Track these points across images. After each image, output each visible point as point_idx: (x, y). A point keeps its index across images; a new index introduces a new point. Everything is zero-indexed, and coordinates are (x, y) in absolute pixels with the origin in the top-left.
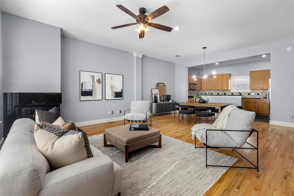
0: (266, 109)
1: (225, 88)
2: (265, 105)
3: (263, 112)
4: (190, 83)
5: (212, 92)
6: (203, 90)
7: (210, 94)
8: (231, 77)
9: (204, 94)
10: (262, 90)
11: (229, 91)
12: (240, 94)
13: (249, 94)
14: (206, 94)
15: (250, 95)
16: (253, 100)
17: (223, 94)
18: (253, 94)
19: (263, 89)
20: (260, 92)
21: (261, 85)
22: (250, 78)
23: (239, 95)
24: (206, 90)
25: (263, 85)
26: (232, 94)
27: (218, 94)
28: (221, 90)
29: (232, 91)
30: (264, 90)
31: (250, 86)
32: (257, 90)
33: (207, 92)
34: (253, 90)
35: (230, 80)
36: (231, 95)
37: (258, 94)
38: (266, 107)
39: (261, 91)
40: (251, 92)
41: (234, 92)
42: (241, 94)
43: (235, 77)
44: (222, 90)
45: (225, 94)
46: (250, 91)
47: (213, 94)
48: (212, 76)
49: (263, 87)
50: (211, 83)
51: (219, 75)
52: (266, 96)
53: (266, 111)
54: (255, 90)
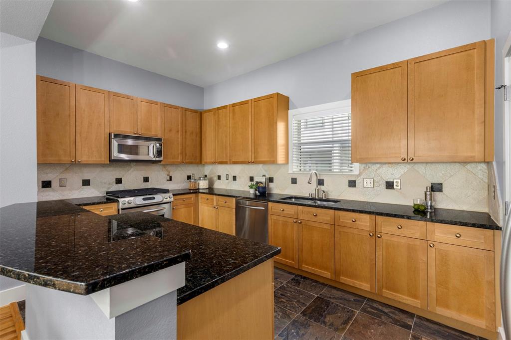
0: (433, 285)
2: (423, 257)
4: (110, 134)
5: (236, 170)
9: (216, 179)
10: (408, 167)
12: (319, 184)
13: (352, 184)
14: (219, 178)
15: (355, 186)
16: (366, 222)
18: (368, 183)
19: (412, 162)
21: (404, 142)
24: (214, 163)
25: (410, 143)
26: (294, 181)
27: (252, 180)
29: (292, 170)
30: (416, 167)
32: (385, 168)
33: (223, 171)
35: (281, 126)
37: (390, 185)
38: (432, 272)
39: (402, 170)
40: (359, 175)
42: (321, 182)
45: (271, 180)
46: (355, 169)
47: (237, 180)
48: (228, 107)
49: (411, 151)
50: (226, 137)
51: (246, 102)
52: (428, 197)
53: (433, 293)
54: (378, 166)
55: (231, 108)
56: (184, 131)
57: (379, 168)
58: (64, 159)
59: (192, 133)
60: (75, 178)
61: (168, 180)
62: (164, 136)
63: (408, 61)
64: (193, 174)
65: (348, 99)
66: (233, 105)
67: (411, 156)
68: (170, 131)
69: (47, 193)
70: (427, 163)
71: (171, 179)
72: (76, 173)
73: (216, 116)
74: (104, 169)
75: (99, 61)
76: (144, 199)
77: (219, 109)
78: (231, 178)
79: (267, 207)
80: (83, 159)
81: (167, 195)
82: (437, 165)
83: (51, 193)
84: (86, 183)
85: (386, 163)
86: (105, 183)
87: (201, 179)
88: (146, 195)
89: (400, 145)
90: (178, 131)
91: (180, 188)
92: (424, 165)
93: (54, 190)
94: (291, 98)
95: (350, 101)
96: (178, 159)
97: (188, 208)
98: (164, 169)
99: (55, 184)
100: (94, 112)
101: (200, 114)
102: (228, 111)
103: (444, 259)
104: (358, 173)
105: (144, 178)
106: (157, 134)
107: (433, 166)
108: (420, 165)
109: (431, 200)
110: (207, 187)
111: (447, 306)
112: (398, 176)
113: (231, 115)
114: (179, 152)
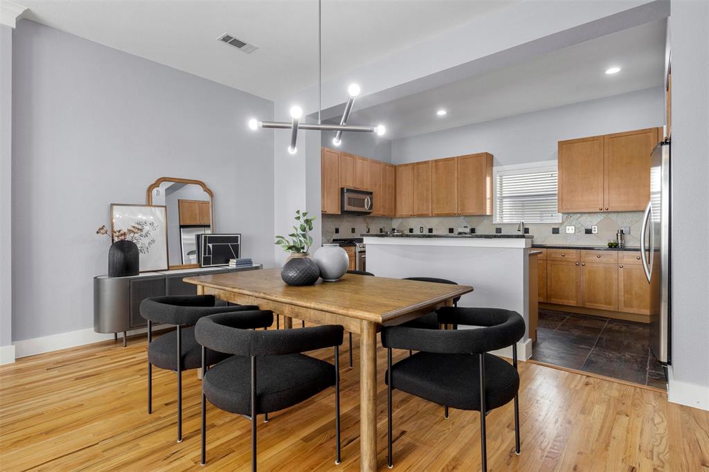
0: (622, 293)
1: (471, 209)
2: (615, 276)
3: (610, 304)
4: (342, 189)
5: (433, 223)
6: (402, 217)
7: (426, 232)
8: (494, 168)
9: (407, 232)
10: (604, 215)
11: (486, 221)
12: (525, 233)
13: (556, 231)
14: (411, 230)
15: (558, 233)
16: (572, 255)
17: (468, 230)
18: (570, 230)
19: (607, 212)
20: (593, 222)
21: (601, 196)
22: (561, 166)
23: (521, 233)
24: (412, 216)
25: (606, 197)
26: (499, 230)
27: (451, 230)
28: (459, 215)
29: (497, 220)
30: (610, 215)
31: (561, 201)
32: (585, 217)
33: (415, 224)
34: (568, 213)
35: (488, 179)
36: (495, 234)
37: (588, 232)
38: (622, 285)
39: (599, 218)
40: (562, 224)
41: (505, 221)
42: (526, 231)
43: (506, 167)
44: (465, 216)
45: (473, 231)
46: (558, 219)
47: (434, 233)
48: (430, 163)
49: (606, 203)
50: (427, 190)
51: (452, 159)
52: (619, 237)
53: (622, 299)
54: (579, 215)
55: (434, 164)
56: (384, 185)
57: (580, 217)
59: (389, 187)
63: (604, 136)
64: (384, 227)
65: (554, 159)
66: (436, 161)
67: (606, 207)
68: (375, 185)
70: (618, 212)
71: (369, 232)
73: (415, 171)
74: (342, 219)
77: (418, 164)
80: (328, 210)
82: (626, 214)
85: (585, 213)
86: (329, 232)
89: (597, 199)
90: (380, 185)
92: (616, 214)
94: (495, 156)
95: (557, 161)
96: (380, 211)
98: (365, 221)
101: (395, 168)
102: (430, 167)
103: (629, 274)
104: (561, 222)
105: (352, 228)
106: (367, 188)
107: (623, 215)
108: (613, 214)
109: (621, 239)
111: (631, 307)
112: (595, 223)
113: (434, 170)
114: (381, 204)
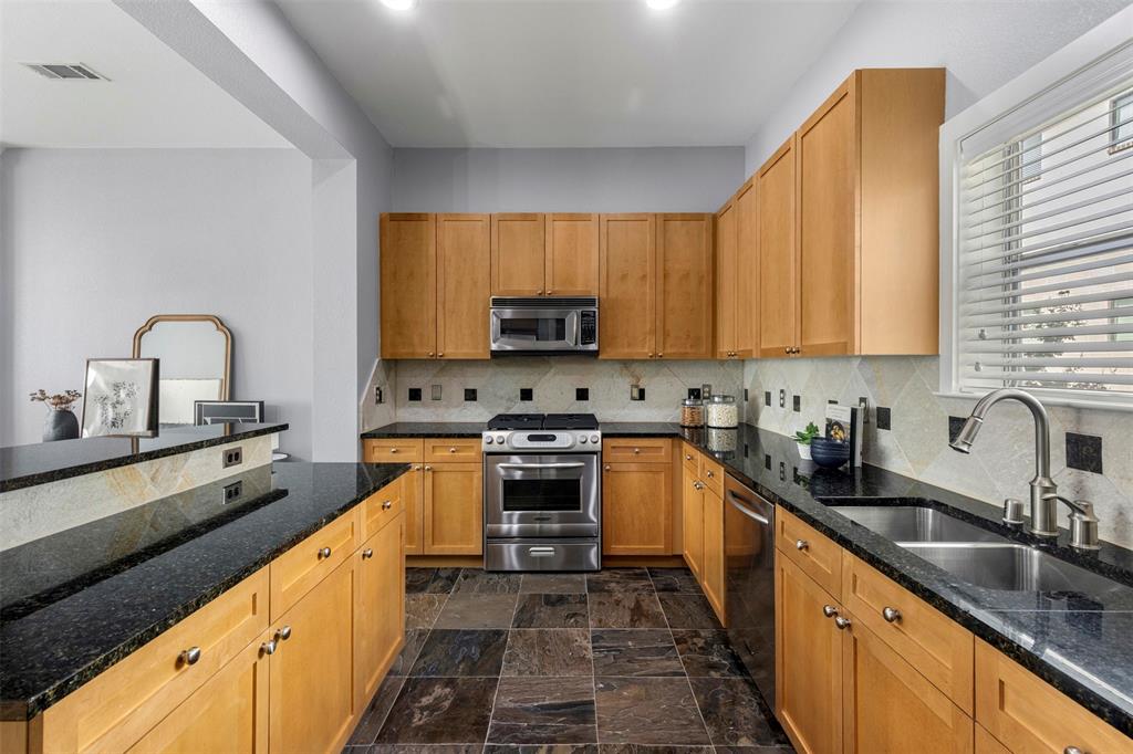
48: (755, 181)
51: (786, 148)
56: (661, 274)
58: (403, 351)
59: (686, 276)
60: (455, 386)
61: (633, 399)
62: (607, 294)
64: (704, 386)
66: (763, 171)
68: (624, 277)
69: (416, 409)
71: (642, 395)
72: (455, 376)
74: (499, 369)
75: (493, 159)
76: (531, 438)
77: (740, 194)
78: (789, 403)
79: (772, 519)
80: (450, 350)
81: (590, 434)
83: (422, 411)
84: (471, 395)
86: (502, 398)
87: (716, 399)
88: (542, 429)
90: (644, 276)
91: (668, 420)
93: (424, 406)
96: (643, 347)
97: (650, 475)
98: (625, 371)
99: (426, 395)
100: (465, 260)
101: (711, 223)
102: (754, 194)
105: (578, 390)
106: (589, 289)
110: (734, 423)
113: (759, 203)
114: (648, 326)
